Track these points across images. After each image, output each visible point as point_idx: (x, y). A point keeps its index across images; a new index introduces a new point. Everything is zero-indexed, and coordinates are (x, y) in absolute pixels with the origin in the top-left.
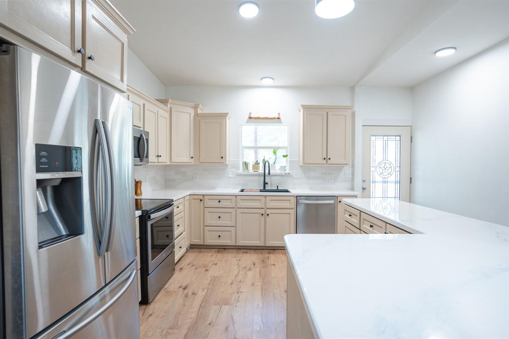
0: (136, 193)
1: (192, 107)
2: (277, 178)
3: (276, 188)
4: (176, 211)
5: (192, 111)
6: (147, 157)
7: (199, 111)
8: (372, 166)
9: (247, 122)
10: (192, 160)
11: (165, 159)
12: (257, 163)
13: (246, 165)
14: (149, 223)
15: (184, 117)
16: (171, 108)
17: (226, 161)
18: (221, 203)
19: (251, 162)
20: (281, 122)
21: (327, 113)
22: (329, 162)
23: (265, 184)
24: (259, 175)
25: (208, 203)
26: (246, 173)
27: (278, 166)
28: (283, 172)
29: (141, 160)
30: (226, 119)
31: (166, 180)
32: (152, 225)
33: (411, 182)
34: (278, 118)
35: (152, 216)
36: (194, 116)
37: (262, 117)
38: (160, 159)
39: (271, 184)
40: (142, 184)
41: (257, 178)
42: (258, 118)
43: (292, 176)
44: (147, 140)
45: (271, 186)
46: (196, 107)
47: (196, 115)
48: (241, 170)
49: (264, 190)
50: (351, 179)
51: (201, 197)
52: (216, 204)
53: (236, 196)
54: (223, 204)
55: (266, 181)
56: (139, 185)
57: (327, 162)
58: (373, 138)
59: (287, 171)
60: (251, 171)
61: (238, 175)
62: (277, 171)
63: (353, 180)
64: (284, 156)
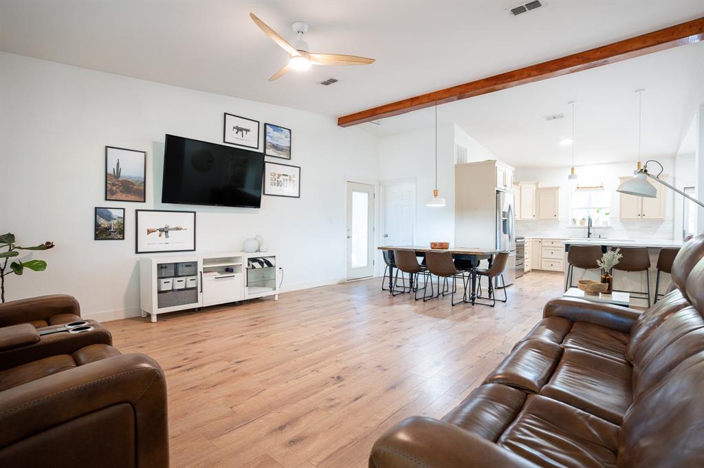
1: (534, 184)
2: (599, 230)
3: (598, 237)
4: (526, 245)
5: (534, 187)
7: (539, 186)
9: (576, 191)
10: (534, 218)
12: (584, 219)
13: (574, 220)
15: (529, 189)
16: (521, 187)
17: (558, 218)
19: (579, 219)
20: (603, 190)
22: (644, 217)
23: (589, 234)
24: (584, 228)
25: (545, 244)
26: (574, 226)
27: (601, 222)
28: (605, 226)
34: (601, 187)
37: (587, 187)
39: (595, 234)
41: (583, 230)
42: (585, 188)
43: (613, 228)
45: (595, 236)
46: (537, 184)
47: (537, 189)
48: (570, 224)
49: (589, 237)
50: (672, 231)
51: (540, 240)
52: (550, 244)
53: (564, 240)
54: (554, 245)
55: (590, 232)
57: (642, 217)
59: (609, 225)
60: (578, 224)
61: (568, 228)
62: (601, 225)
63: (673, 233)
64: (606, 214)
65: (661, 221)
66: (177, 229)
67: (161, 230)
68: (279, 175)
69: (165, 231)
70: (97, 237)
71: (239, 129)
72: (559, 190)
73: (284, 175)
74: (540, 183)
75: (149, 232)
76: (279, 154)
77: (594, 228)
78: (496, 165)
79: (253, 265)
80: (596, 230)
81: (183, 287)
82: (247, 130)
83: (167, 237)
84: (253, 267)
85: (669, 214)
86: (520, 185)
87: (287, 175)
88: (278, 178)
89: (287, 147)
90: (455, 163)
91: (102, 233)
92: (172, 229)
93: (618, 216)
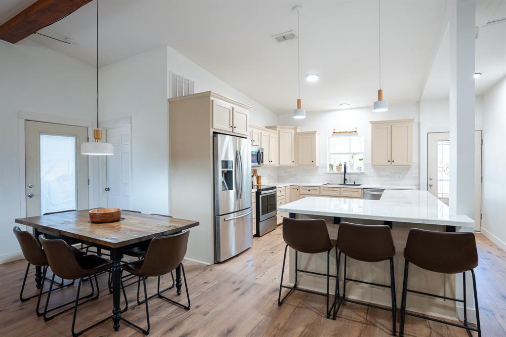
0: (258, 183)
1: (293, 129)
2: (354, 176)
3: (353, 184)
4: (278, 194)
5: (293, 131)
6: (262, 162)
7: (298, 131)
8: (439, 166)
9: (332, 136)
10: (293, 163)
11: (275, 163)
12: (340, 165)
13: (331, 166)
14: (261, 196)
15: (288, 135)
16: (279, 131)
17: (315, 164)
18: (310, 192)
19: (336, 164)
20: (357, 135)
21: (391, 126)
22: (393, 163)
23: (345, 180)
24: (341, 174)
25: (302, 191)
26: (332, 172)
27: (355, 168)
28: (359, 172)
29: (259, 164)
30: (315, 135)
31: (278, 177)
32: (262, 197)
33: (482, 181)
34: (355, 132)
35: (262, 192)
36: (295, 135)
37: (342, 131)
38: (271, 163)
39: (350, 180)
40: (261, 178)
41: (340, 176)
42: (340, 133)
43: (366, 174)
44: (262, 153)
45: (350, 182)
46: (295, 129)
47: (296, 133)
48: (328, 170)
49: (345, 184)
50: (417, 177)
51: (298, 188)
52: (307, 192)
53: (320, 187)
55: (346, 178)
56: (259, 178)
57: (391, 164)
58: (440, 143)
59: (363, 171)
60: (335, 170)
61: (326, 173)
62: (356, 171)
63: (419, 179)
64: (360, 160)
65: (407, 168)
72: (316, 135)
74: (299, 127)
77: (349, 174)
78: (212, 98)
80: (351, 176)
85: (415, 160)
86: (278, 129)
90: (169, 96)
93: (371, 162)
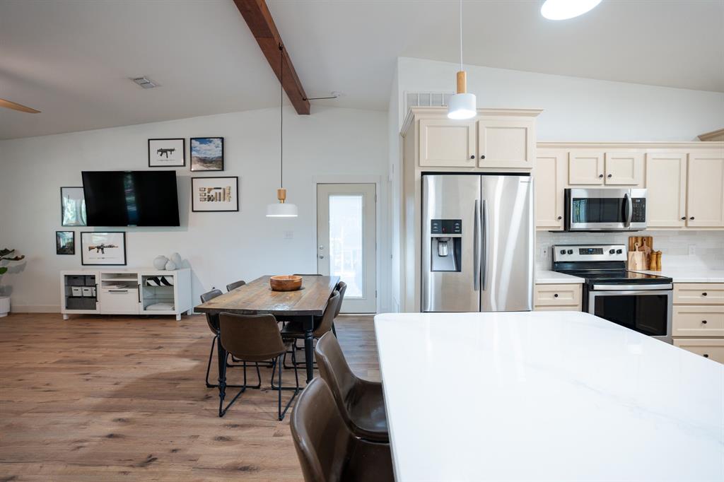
0: (649, 268)
6: (639, 220)
11: (712, 222)
14: (592, 295)
29: (625, 225)
32: (596, 297)
44: (642, 200)
56: (654, 256)
66: (110, 246)
67: (98, 248)
68: (210, 190)
69: (101, 248)
70: (58, 253)
71: (163, 151)
73: (215, 188)
75: (90, 249)
76: (208, 167)
78: (417, 118)
79: (148, 283)
81: (90, 295)
82: (172, 150)
83: (103, 253)
84: (149, 285)
87: (220, 188)
88: (209, 192)
89: (219, 157)
91: (61, 251)
92: (106, 247)
